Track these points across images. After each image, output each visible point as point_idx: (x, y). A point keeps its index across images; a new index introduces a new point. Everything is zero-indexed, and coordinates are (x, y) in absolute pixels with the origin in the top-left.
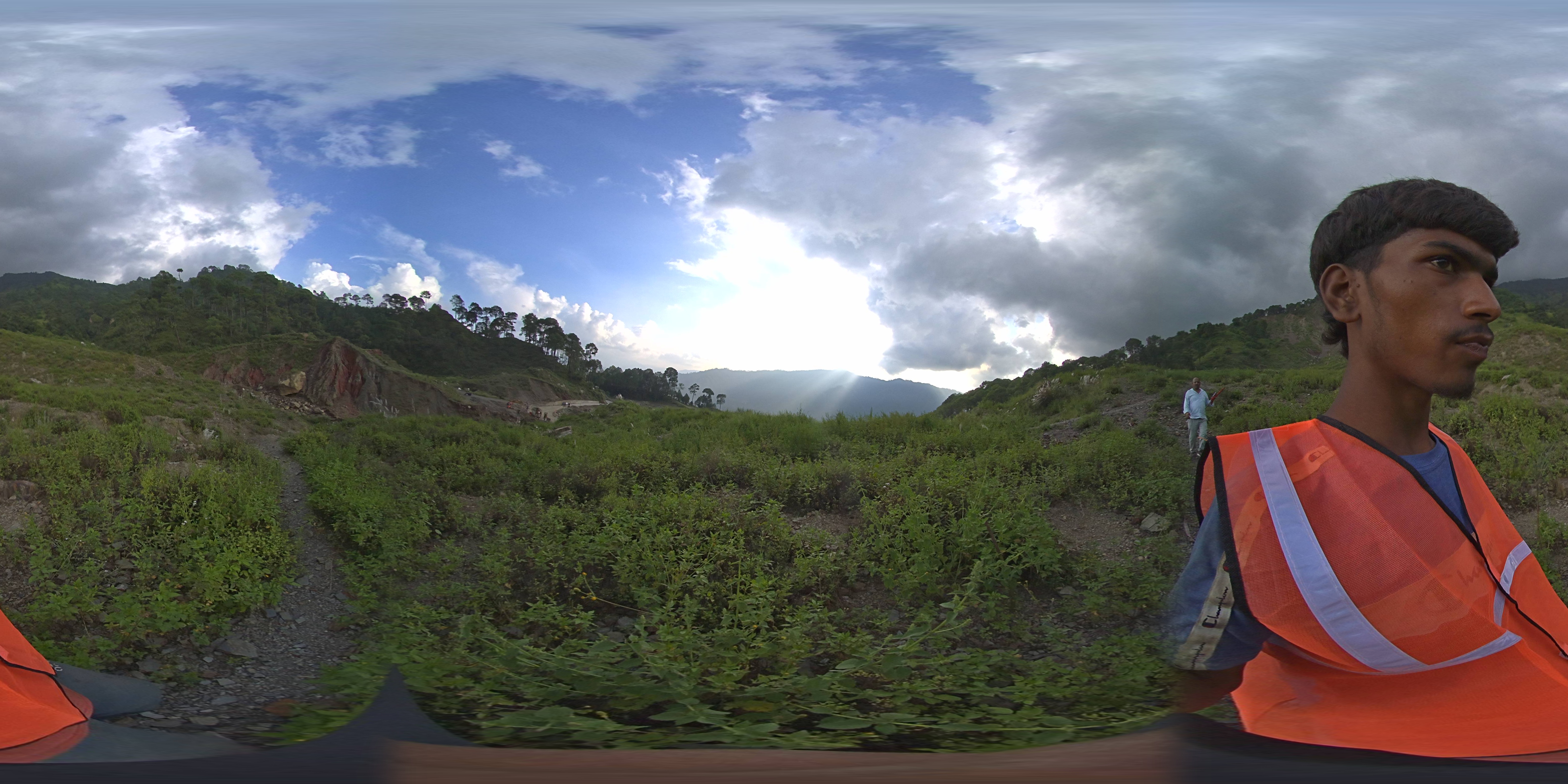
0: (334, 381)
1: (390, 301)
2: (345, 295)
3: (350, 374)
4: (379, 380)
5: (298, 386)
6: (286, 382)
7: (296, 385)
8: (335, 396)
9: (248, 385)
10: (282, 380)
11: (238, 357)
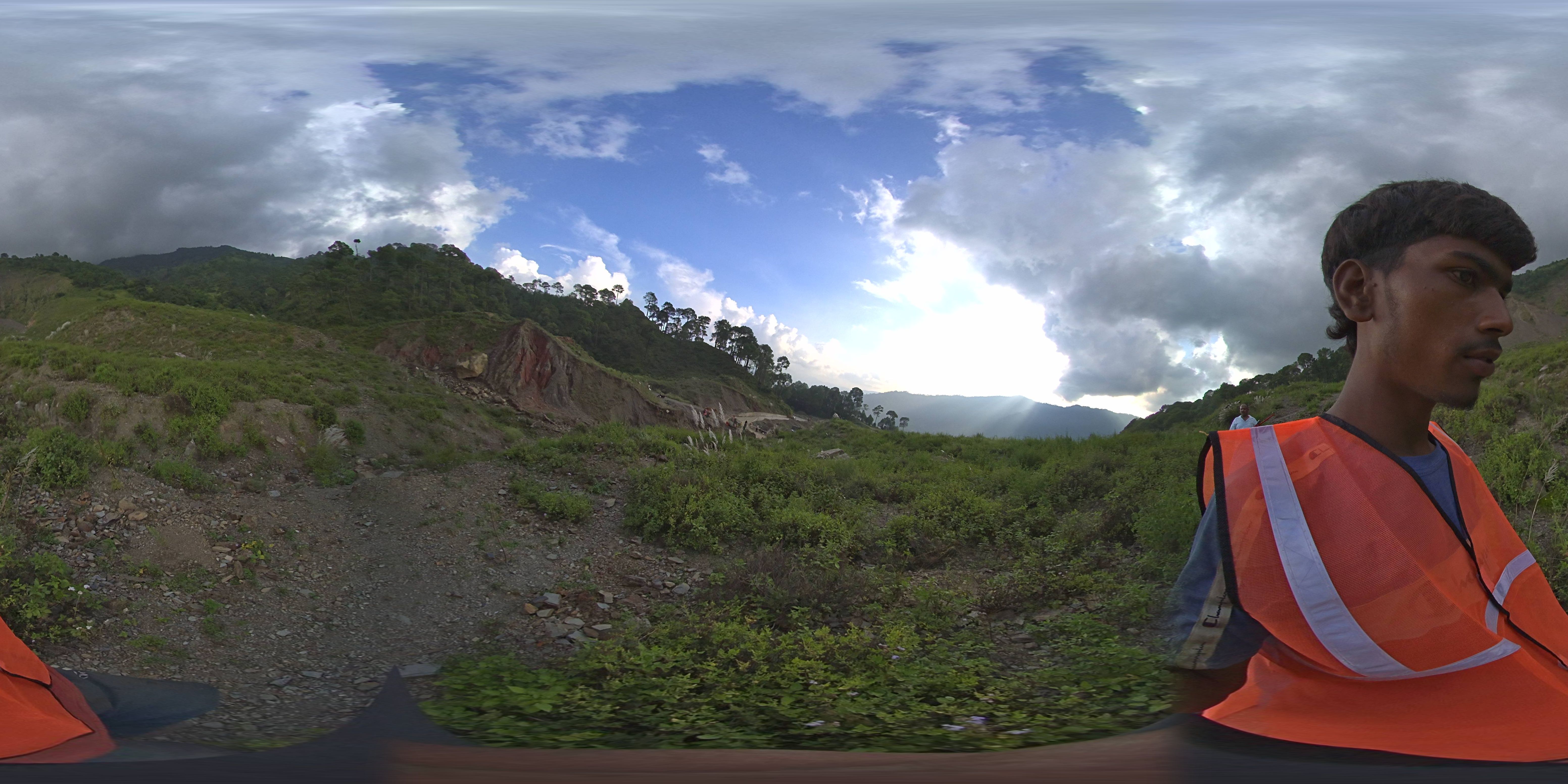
0: (519, 367)
1: (581, 291)
2: (535, 281)
3: (538, 361)
4: (570, 371)
5: (478, 369)
6: (465, 364)
7: (476, 368)
8: (519, 385)
9: (423, 365)
10: (460, 361)
11: (414, 333)
